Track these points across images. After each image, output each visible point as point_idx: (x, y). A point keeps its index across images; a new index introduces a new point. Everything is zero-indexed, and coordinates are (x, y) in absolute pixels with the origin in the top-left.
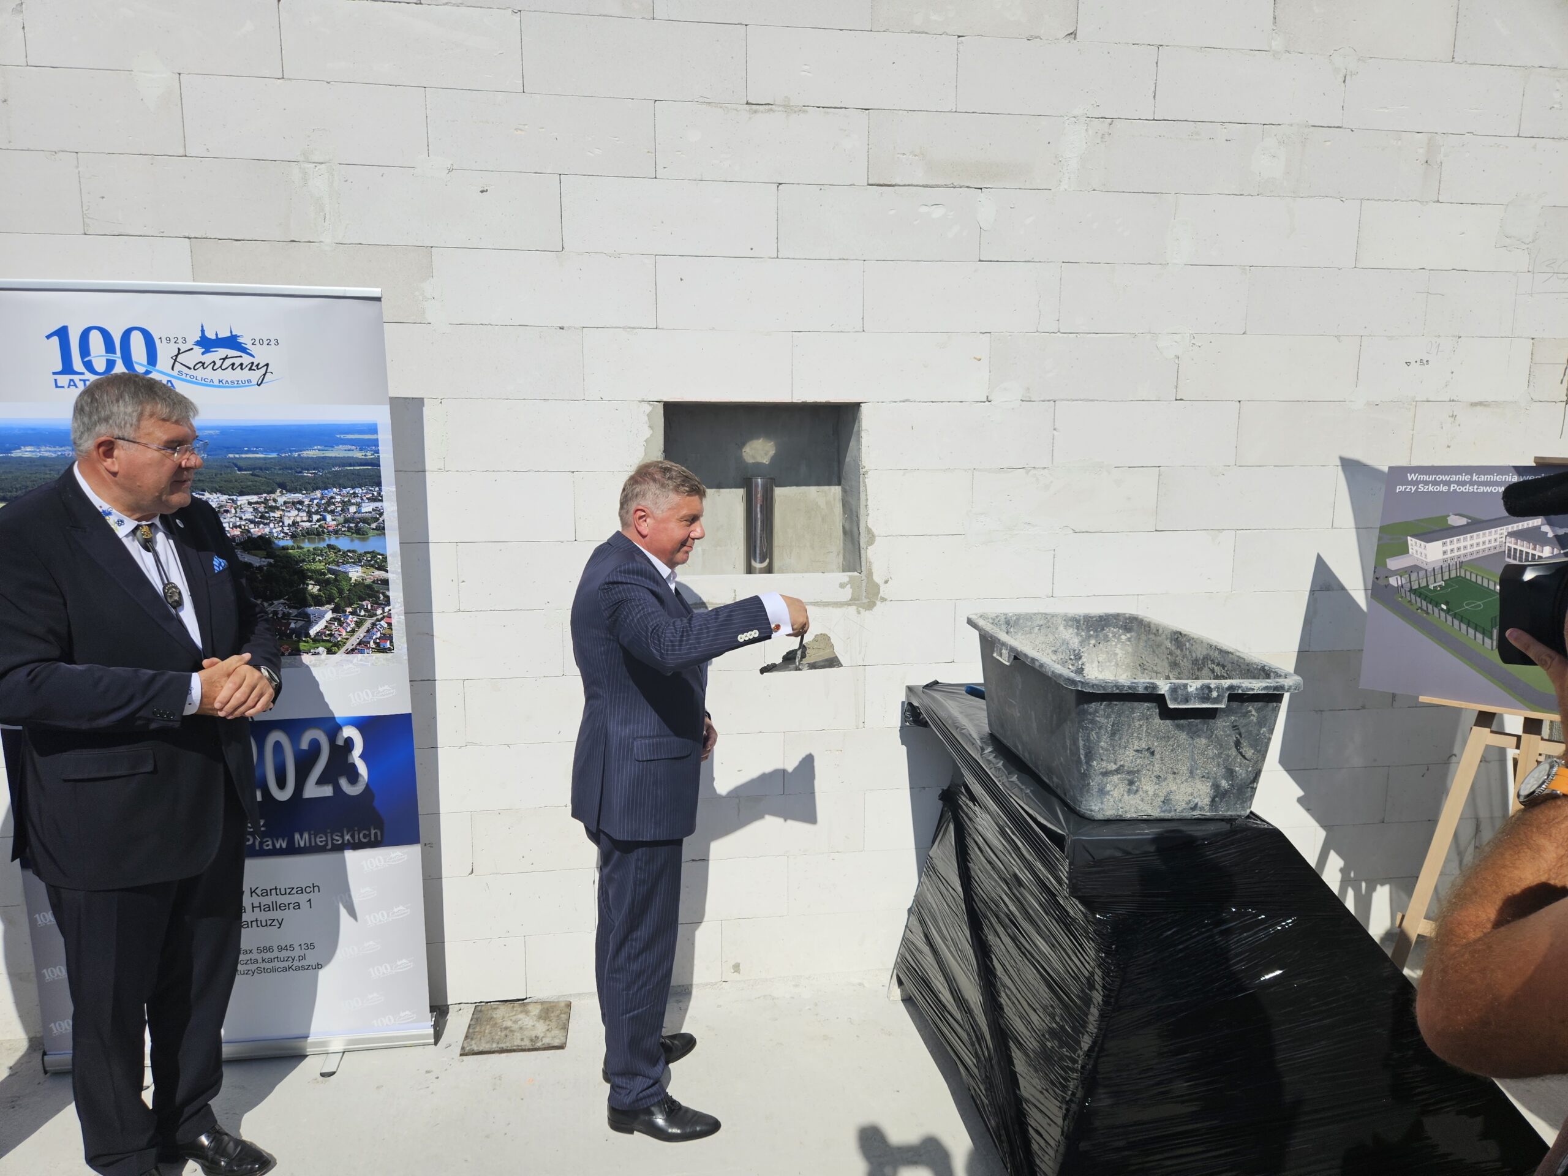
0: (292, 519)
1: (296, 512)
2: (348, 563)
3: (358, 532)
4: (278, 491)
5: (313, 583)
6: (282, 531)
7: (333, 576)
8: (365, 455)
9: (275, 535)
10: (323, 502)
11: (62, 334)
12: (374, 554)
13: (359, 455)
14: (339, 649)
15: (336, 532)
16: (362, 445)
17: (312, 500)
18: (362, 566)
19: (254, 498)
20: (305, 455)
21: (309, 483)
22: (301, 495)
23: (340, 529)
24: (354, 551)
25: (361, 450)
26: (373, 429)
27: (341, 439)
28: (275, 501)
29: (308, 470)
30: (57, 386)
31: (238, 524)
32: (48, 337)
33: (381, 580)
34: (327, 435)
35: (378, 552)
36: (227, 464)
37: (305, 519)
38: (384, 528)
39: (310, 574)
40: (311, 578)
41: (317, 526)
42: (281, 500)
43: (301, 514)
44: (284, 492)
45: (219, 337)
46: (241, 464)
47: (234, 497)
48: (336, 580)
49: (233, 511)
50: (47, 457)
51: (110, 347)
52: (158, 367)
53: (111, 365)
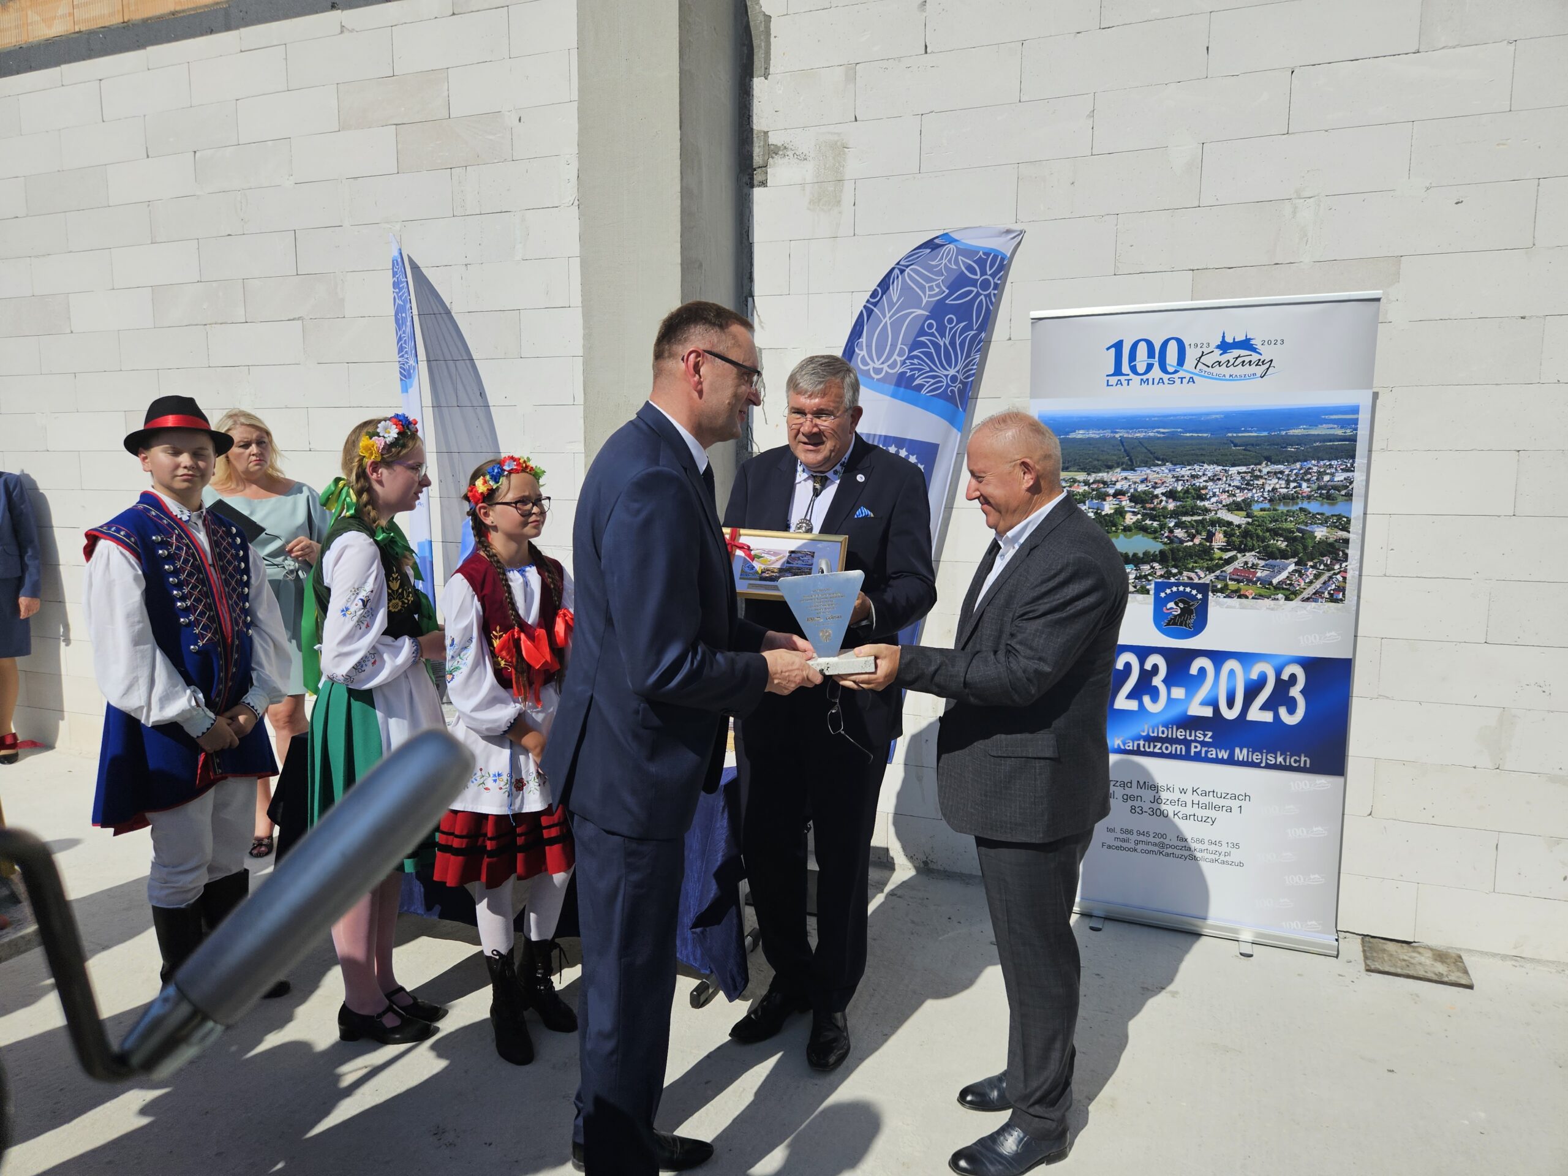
0: (1272, 486)
1: (1277, 480)
2: (1315, 524)
3: (1329, 498)
4: (1264, 463)
5: (1282, 539)
6: (1262, 496)
7: (1301, 535)
8: (1345, 433)
9: (1256, 499)
10: (1301, 472)
11: (1118, 346)
12: (1339, 517)
13: (1340, 432)
14: (1296, 597)
15: (1309, 497)
16: (1343, 424)
17: (1291, 471)
18: (1327, 527)
19: (1243, 469)
20: (1292, 434)
21: (1292, 457)
22: (1282, 466)
23: (1313, 495)
24: (1322, 514)
25: (1342, 428)
26: (1355, 410)
27: (1325, 419)
28: (1260, 471)
29: (1292, 445)
30: (1108, 385)
31: (1227, 489)
32: (1108, 349)
33: (1343, 539)
34: (1313, 416)
35: (1343, 514)
36: (1225, 442)
37: (1283, 486)
38: (1352, 495)
39: (1280, 532)
40: (1281, 535)
41: (1293, 492)
42: (1265, 471)
43: (1280, 482)
44: (1269, 463)
45: (1236, 340)
46: (1236, 441)
47: (1227, 468)
48: (1302, 538)
49: (1224, 479)
50: (1093, 438)
51: (1151, 354)
52: (1184, 368)
53: (1150, 367)
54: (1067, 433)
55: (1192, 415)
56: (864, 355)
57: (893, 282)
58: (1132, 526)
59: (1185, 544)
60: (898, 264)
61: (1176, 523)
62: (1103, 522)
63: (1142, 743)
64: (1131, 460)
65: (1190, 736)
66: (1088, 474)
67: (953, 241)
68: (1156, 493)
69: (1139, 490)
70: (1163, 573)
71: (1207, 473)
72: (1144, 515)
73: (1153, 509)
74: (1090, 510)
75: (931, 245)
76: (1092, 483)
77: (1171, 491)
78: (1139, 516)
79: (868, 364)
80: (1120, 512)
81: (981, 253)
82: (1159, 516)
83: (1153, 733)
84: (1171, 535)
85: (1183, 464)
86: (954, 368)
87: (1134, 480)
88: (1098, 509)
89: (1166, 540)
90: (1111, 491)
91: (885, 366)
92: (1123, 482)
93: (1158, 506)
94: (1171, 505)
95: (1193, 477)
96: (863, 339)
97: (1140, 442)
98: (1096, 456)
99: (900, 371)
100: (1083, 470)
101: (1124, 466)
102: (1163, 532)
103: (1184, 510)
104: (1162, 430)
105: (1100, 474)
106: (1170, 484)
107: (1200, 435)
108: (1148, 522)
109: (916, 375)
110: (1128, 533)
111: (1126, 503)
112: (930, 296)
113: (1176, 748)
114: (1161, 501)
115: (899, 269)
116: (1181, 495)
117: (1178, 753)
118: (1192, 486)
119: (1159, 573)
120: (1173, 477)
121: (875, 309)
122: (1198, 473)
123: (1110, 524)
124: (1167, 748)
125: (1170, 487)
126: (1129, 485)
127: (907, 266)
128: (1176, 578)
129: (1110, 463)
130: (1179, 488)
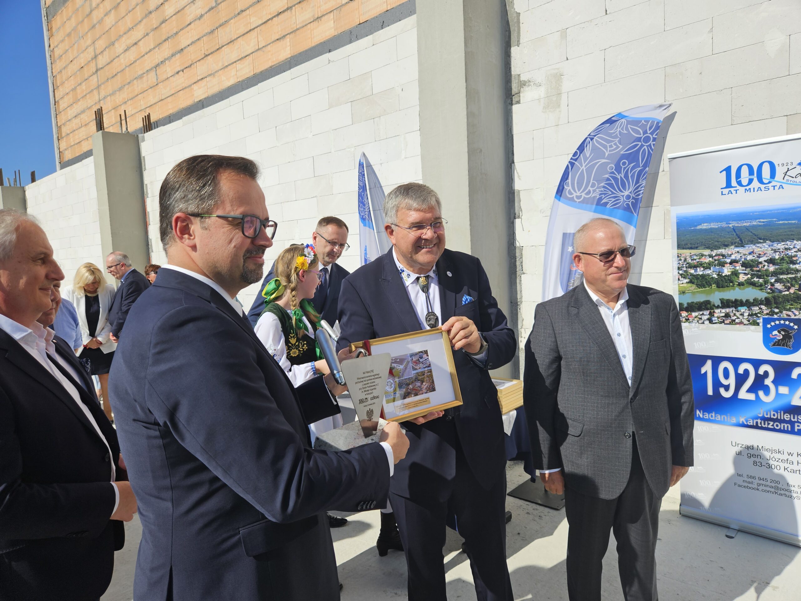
11: (728, 170)
30: (722, 194)
32: (721, 172)
50: (714, 228)
51: (751, 172)
52: (776, 179)
53: (751, 181)
54: (696, 226)
55: (784, 209)
56: (570, 190)
57: (587, 146)
58: (745, 282)
59: (783, 293)
60: (589, 135)
61: (776, 280)
62: (724, 280)
63: (759, 421)
64: (741, 240)
65: (794, 418)
66: (712, 251)
67: (624, 117)
68: (760, 260)
69: (748, 259)
70: (768, 312)
71: (796, 246)
72: (752, 275)
73: (759, 271)
74: (714, 273)
75: (610, 121)
76: (715, 256)
77: (771, 259)
78: (749, 276)
79: (572, 194)
80: (735, 274)
81: (643, 121)
82: (763, 275)
83: (767, 415)
84: (773, 288)
85: (778, 241)
86: (628, 190)
87: (744, 253)
88: (719, 272)
89: (769, 290)
90: (728, 261)
91: (583, 194)
92: (736, 255)
93: (763, 269)
94: (772, 268)
95: (786, 249)
96: (569, 180)
97: (747, 229)
98: (716, 239)
99: (593, 195)
100: (708, 248)
101: (736, 244)
102: (767, 286)
103: (781, 271)
104: (762, 220)
105: (720, 250)
106: (770, 254)
107: (790, 222)
108: (756, 279)
109: (603, 197)
110: (742, 287)
111: (739, 267)
112: (610, 151)
113: (784, 426)
114: (764, 266)
115: (590, 138)
116: (779, 261)
117: (786, 429)
118: (786, 255)
119: (765, 312)
120: (772, 250)
121: (576, 163)
122: (790, 247)
123: (728, 281)
124: (777, 426)
125: (770, 257)
126: (741, 257)
127: (595, 136)
128: (778, 315)
129: (726, 243)
130: (777, 257)
